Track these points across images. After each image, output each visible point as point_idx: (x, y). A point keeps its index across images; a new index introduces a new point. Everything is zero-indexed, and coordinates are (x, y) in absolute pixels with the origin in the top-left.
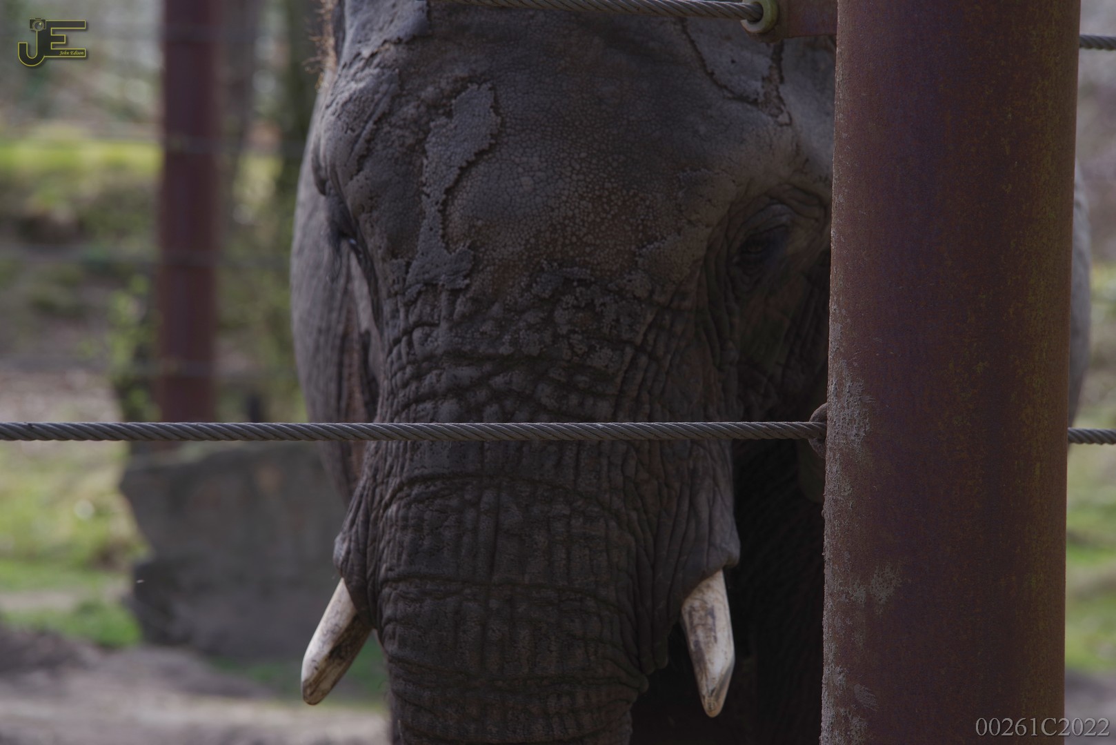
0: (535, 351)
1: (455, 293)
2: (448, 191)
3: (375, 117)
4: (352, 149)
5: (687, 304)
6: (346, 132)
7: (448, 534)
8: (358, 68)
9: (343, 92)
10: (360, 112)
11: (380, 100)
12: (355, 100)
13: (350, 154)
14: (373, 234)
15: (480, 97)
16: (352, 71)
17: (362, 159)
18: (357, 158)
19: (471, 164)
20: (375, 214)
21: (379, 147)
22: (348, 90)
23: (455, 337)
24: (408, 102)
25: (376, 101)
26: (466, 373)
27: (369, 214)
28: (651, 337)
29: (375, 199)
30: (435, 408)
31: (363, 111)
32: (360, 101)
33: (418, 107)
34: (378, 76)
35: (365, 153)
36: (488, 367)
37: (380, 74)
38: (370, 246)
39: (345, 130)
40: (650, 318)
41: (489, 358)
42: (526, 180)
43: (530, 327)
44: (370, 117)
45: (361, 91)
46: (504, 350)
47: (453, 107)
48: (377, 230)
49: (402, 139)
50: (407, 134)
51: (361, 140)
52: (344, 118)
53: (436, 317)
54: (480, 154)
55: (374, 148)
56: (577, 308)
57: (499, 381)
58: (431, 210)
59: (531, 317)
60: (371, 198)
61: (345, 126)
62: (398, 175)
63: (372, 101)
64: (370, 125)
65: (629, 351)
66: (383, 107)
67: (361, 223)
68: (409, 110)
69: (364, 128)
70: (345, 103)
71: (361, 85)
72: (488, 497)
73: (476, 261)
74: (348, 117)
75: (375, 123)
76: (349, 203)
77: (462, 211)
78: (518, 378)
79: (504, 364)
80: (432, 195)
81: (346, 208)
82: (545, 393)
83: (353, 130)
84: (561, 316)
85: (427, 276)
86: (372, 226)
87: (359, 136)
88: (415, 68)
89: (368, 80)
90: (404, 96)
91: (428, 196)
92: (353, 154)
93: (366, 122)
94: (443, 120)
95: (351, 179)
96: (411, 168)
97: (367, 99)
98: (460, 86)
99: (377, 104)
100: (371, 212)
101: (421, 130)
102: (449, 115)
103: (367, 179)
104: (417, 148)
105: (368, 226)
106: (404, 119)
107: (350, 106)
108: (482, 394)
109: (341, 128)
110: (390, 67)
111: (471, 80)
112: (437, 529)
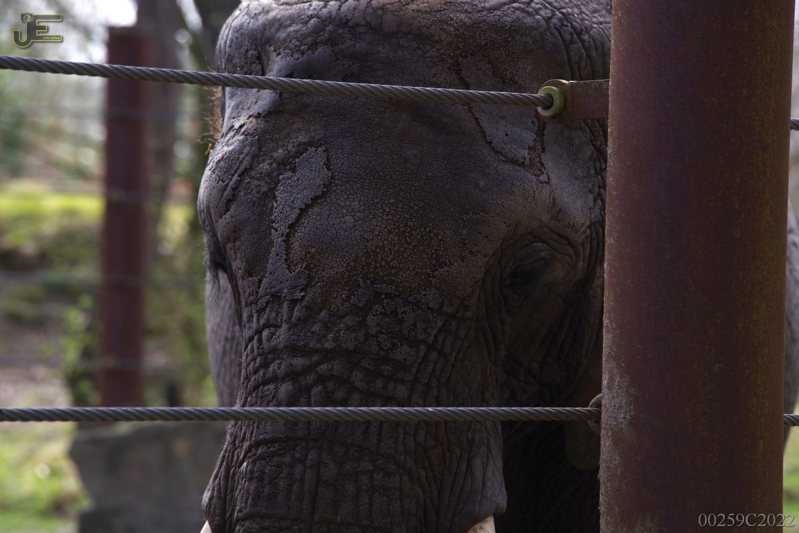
0: (351, 346)
1: (294, 302)
2: (291, 226)
3: (239, 172)
4: (222, 195)
5: (469, 314)
6: (218, 183)
7: (282, 483)
8: (231, 137)
9: (218, 154)
10: (228, 168)
11: (244, 159)
12: (226, 159)
13: (221, 198)
14: (236, 259)
15: (317, 157)
16: (227, 139)
17: (229, 202)
18: (225, 201)
19: (308, 207)
20: (238, 243)
21: (242, 194)
22: (222, 152)
23: (292, 335)
24: (264, 160)
25: (241, 159)
26: (299, 362)
27: (233, 244)
28: (440, 338)
29: (237, 232)
30: (276, 388)
31: (231, 167)
32: (229, 160)
33: (272, 164)
34: (243, 141)
35: (231, 198)
36: (316, 358)
37: (245, 140)
38: (234, 268)
39: (217, 181)
40: (440, 324)
41: (317, 351)
42: (348, 218)
43: (348, 328)
44: (236, 171)
45: (230, 152)
46: (328, 345)
47: (297, 164)
48: (239, 256)
49: (258, 187)
50: (262, 184)
51: (229, 189)
52: (217, 172)
53: (279, 321)
54: (315, 199)
55: (238, 194)
56: (384, 314)
57: (323, 367)
58: (278, 240)
59: (349, 321)
60: (235, 232)
61: (218, 178)
62: (254, 214)
63: (238, 160)
64: (236, 177)
65: (423, 348)
66: (245, 164)
67: (228, 250)
68: (265, 166)
69: (231, 180)
70: (219, 161)
71: (231, 148)
72: (312, 455)
73: (310, 278)
74: (220, 172)
75: (239, 176)
76: (219, 236)
77: (300, 241)
78: (337, 366)
79: (328, 355)
80: (279, 229)
81: (217, 239)
82: (357, 378)
83: (223, 181)
84: (371, 320)
85: (273, 290)
86: (235, 253)
87: (227, 185)
88: (270, 135)
89: (236, 144)
90: (261, 156)
91: (276, 230)
92: (223, 198)
93: (233, 175)
94: (289, 174)
95: (221, 217)
96: (265, 209)
97: (235, 158)
98: (302, 149)
99: (241, 162)
100: (234, 242)
101: (273, 180)
102: (294, 170)
103: (232, 217)
104: (269, 194)
105: (232, 252)
106: (261, 173)
107: (222, 163)
108: (311, 378)
109: (214, 180)
110: (251, 135)
111: (310, 144)
112: (274, 479)
